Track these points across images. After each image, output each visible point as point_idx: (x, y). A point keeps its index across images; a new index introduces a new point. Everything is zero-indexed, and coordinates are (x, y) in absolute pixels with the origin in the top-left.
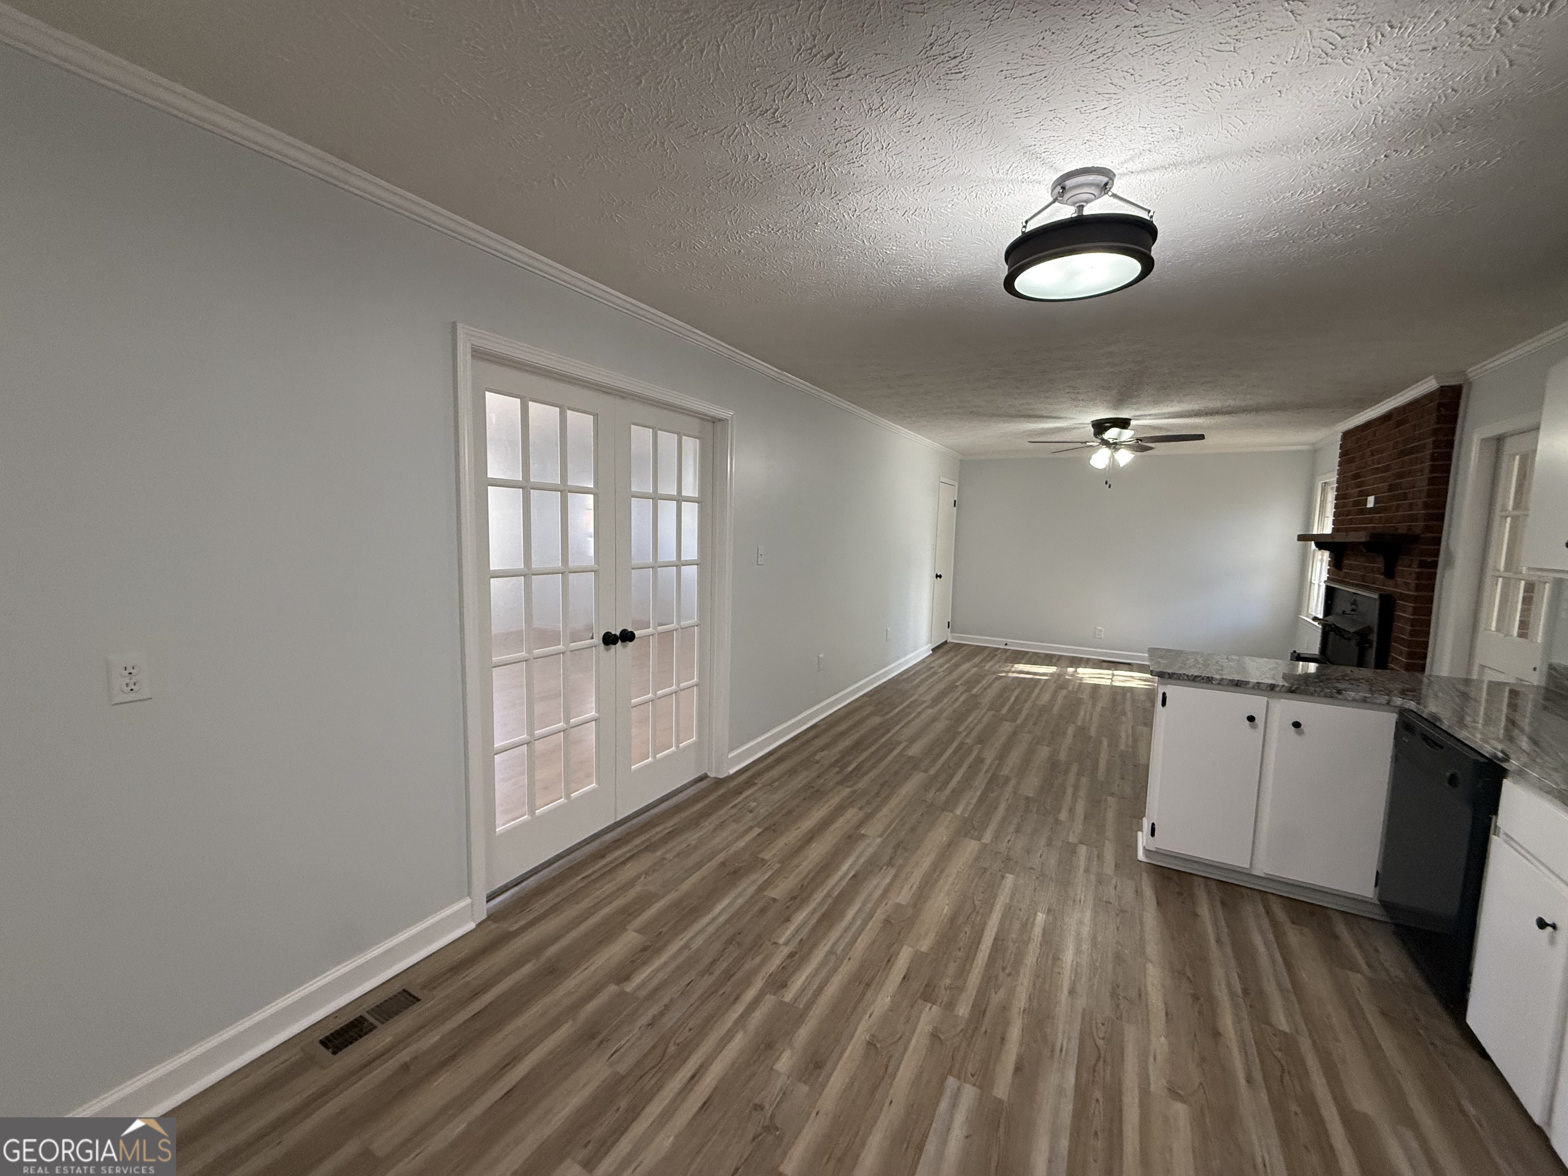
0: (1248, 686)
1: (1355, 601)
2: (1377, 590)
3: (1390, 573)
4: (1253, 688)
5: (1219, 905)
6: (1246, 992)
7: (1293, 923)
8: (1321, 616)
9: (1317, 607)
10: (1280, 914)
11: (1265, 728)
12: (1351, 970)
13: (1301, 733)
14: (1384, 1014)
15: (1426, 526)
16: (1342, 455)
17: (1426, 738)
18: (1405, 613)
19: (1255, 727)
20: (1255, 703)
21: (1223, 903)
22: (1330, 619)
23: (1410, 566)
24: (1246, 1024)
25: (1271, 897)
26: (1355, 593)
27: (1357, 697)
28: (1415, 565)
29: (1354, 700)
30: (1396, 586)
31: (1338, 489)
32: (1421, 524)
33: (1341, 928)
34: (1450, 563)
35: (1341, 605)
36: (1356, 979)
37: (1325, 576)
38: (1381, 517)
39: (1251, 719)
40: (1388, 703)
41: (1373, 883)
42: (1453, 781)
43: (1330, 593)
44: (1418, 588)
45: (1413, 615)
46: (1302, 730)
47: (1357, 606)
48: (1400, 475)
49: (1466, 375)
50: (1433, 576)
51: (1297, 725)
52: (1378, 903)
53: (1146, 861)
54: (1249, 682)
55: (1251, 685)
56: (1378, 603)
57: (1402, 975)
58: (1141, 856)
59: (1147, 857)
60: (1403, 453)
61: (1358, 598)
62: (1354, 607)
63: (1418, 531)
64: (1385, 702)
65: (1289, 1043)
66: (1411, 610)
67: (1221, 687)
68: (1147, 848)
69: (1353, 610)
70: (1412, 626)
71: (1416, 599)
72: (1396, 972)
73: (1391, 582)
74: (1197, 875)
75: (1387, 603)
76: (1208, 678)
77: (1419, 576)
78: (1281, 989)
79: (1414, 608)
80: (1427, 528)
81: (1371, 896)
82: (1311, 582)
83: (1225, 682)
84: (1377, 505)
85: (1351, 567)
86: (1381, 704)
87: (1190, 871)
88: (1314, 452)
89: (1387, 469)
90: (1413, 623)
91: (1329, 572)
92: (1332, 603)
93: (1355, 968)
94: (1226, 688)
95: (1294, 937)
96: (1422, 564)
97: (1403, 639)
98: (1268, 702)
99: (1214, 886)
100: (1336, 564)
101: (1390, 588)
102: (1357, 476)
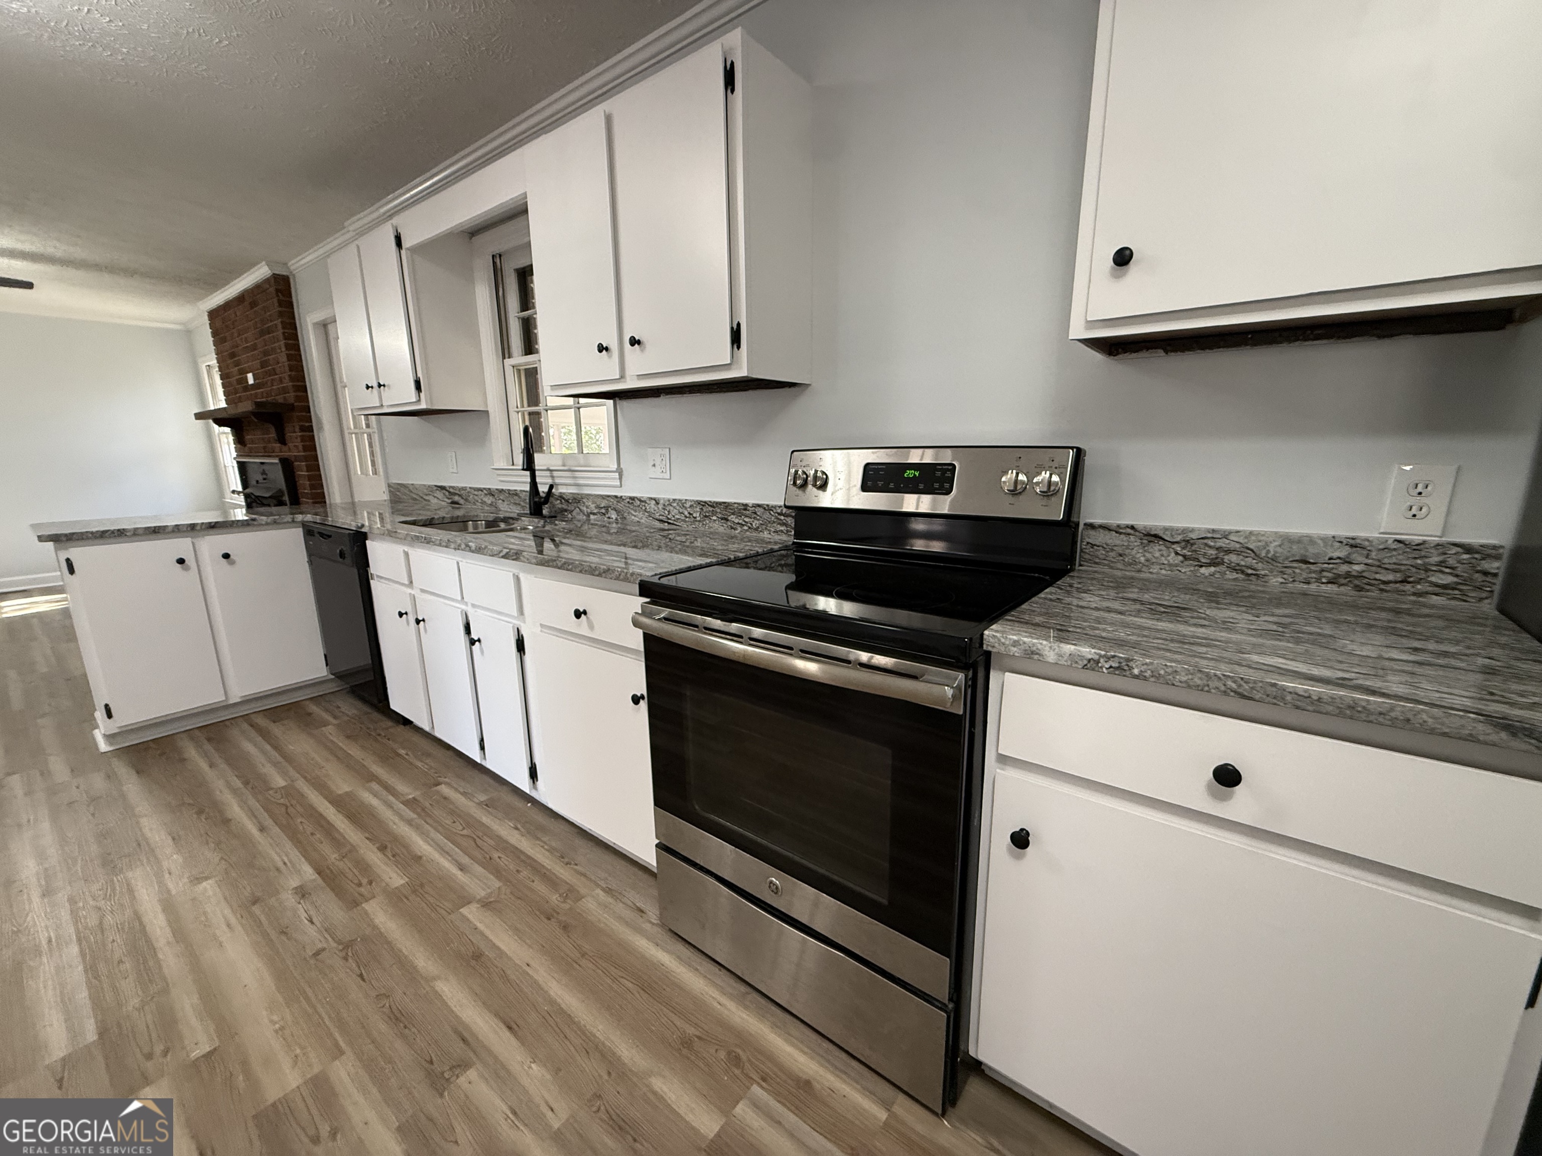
0: (167, 531)
1: (264, 470)
2: (277, 456)
3: (282, 440)
4: (173, 531)
5: (205, 742)
6: (246, 783)
7: (274, 722)
8: (240, 489)
9: (234, 481)
10: (261, 721)
11: (198, 566)
12: (325, 726)
13: (233, 563)
14: (348, 737)
15: (297, 396)
16: (214, 334)
17: (321, 535)
18: (302, 473)
19: (187, 569)
20: (182, 546)
21: (209, 740)
22: (247, 491)
23: (295, 432)
24: (252, 802)
25: (252, 716)
26: (262, 463)
27: (269, 521)
28: (297, 429)
29: (267, 524)
30: (290, 450)
31: (220, 368)
32: (292, 394)
33: (313, 708)
34: (321, 428)
35: (255, 476)
36: (329, 729)
37: (234, 454)
38: (262, 392)
39: (181, 561)
40: (293, 521)
41: (325, 665)
42: (342, 555)
43: (243, 468)
44: (305, 449)
45: (307, 471)
46: (233, 560)
47: (266, 474)
48: (266, 353)
49: (288, 268)
50: (312, 438)
51: (226, 556)
52: (333, 677)
53: (111, 748)
54: (167, 526)
55: (170, 529)
56: (280, 466)
57: (355, 712)
58: (103, 746)
59: (111, 744)
60: (262, 333)
61: (265, 467)
62: (265, 476)
63: (291, 400)
64: (290, 520)
65: (289, 792)
66: (305, 468)
67: (136, 538)
68: (107, 733)
69: (264, 479)
70: (309, 480)
71: (306, 459)
72: (352, 712)
73: (285, 448)
74: (178, 733)
75: (287, 465)
76: (119, 530)
77: (303, 439)
78: (275, 764)
79: (307, 466)
80: (298, 398)
81: (325, 674)
82: (225, 466)
83: (141, 532)
84: (257, 381)
85: (253, 442)
86: (288, 522)
87: (166, 734)
88: (188, 334)
89: (254, 348)
90: (310, 478)
91: (237, 450)
92: (246, 478)
93: (325, 724)
94: (143, 538)
95: (277, 730)
96: (303, 429)
97: (307, 493)
98: (193, 544)
99: (197, 732)
100: (240, 440)
101: (286, 454)
102: (233, 355)
